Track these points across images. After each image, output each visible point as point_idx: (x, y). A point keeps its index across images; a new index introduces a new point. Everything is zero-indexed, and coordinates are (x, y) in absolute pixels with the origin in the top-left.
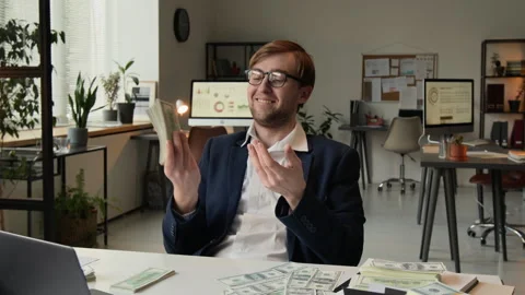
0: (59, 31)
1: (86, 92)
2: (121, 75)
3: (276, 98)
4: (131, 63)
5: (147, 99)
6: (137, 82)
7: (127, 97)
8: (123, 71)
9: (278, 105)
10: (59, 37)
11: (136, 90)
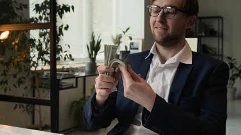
0: (71, 6)
1: (96, 43)
2: (123, 35)
3: (168, 27)
4: (128, 29)
5: (137, 49)
6: (131, 39)
7: (126, 48)
8: (124, 33)
9: (170, 31)
10: (71, 9)
11: (131, 44)
